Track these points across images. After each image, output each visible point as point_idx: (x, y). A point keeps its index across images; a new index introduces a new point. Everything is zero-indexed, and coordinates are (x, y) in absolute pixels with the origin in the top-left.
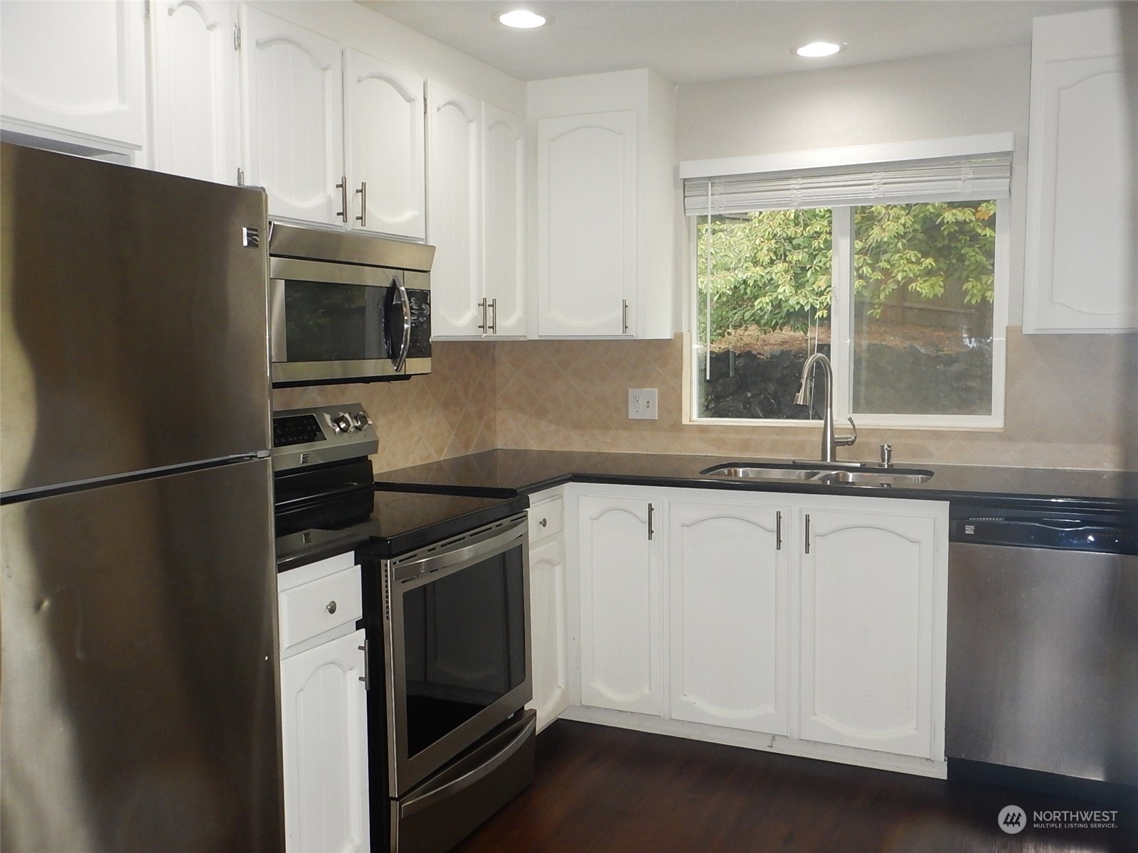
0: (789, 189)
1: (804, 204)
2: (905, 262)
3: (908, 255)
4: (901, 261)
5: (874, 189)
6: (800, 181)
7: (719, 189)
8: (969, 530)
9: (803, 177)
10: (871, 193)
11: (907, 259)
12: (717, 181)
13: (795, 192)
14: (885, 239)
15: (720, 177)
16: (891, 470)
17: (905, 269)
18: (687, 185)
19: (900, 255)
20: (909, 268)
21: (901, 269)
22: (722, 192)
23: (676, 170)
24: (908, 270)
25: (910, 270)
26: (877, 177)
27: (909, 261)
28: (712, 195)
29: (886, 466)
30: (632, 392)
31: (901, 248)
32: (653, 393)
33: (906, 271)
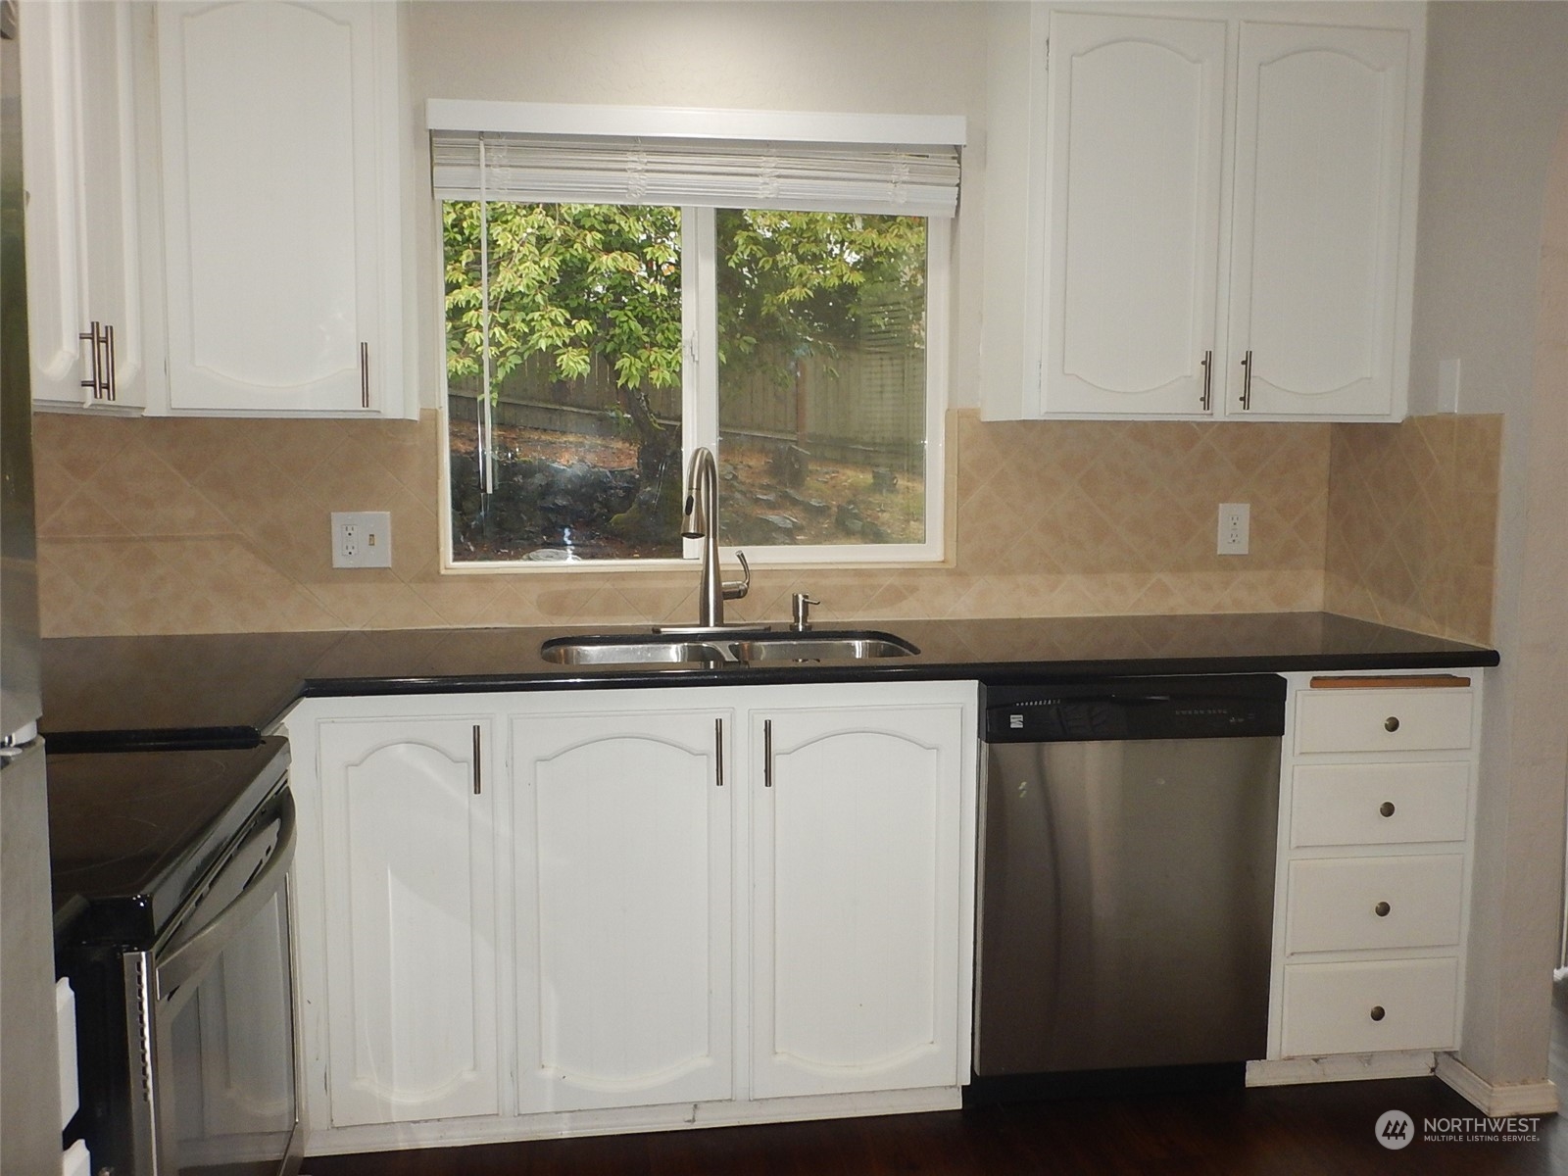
0: (625, 170)
1: (649, 196)
2: (549, 324)
3: (553, 314)
4: (543, 321)
5: (765, 183)
6: (645, 158)
7: (501, 156)
8: (1016, 722)
9: (649, 152)
10: (758, 189)
11: (551, 320)
12: (493, 141)
13: (636, 175)
14: (521, 288)
15: (499, 135)
16: (810, 634)
17: (550, 334)
18: (437, 143)
19: (541, 313)
20: (556, 332)
21: (543, 334)
22: (505, 162)
23: (419, 112)
24: (554, 336)
25: (558, 335)
26: (769, 164)
27: (554, 323)
28: (487, 166)
29: (801, 628)
30: (338, 520)
31: (542, 303)
32: (380, 520)
33: (552, 337)
